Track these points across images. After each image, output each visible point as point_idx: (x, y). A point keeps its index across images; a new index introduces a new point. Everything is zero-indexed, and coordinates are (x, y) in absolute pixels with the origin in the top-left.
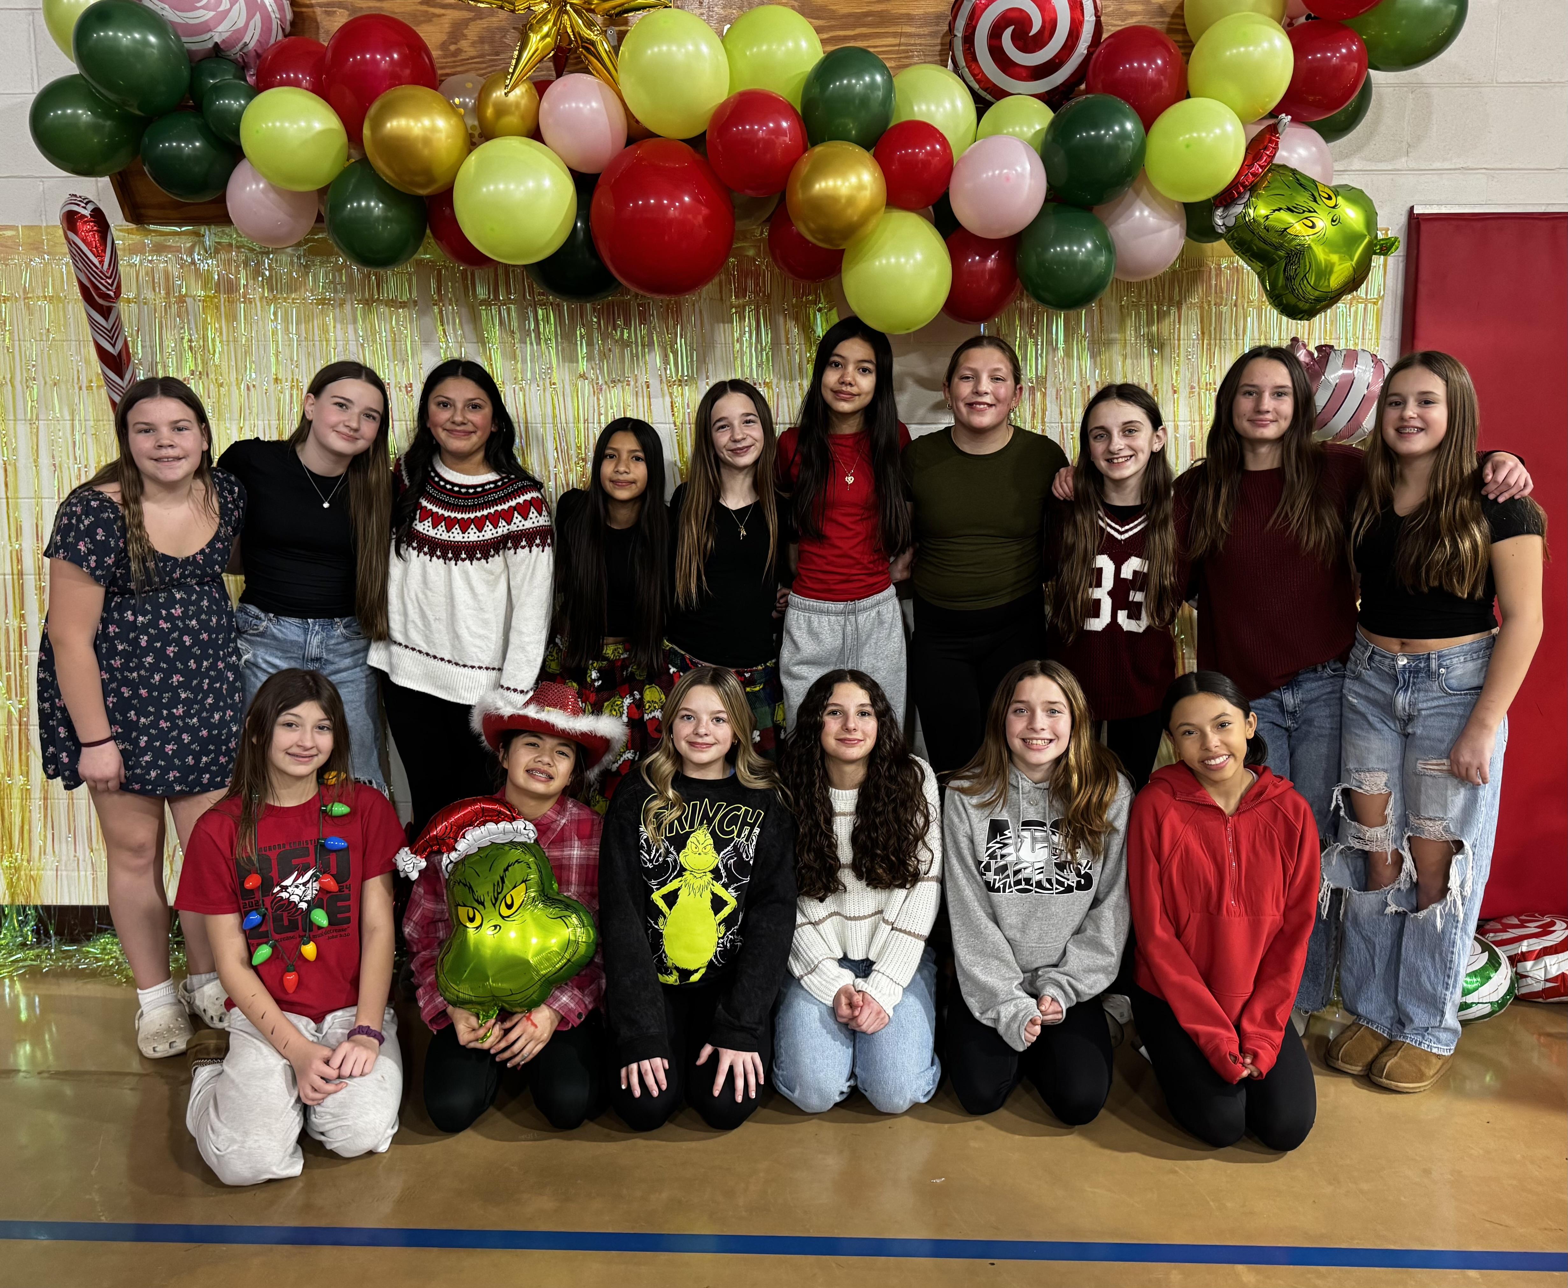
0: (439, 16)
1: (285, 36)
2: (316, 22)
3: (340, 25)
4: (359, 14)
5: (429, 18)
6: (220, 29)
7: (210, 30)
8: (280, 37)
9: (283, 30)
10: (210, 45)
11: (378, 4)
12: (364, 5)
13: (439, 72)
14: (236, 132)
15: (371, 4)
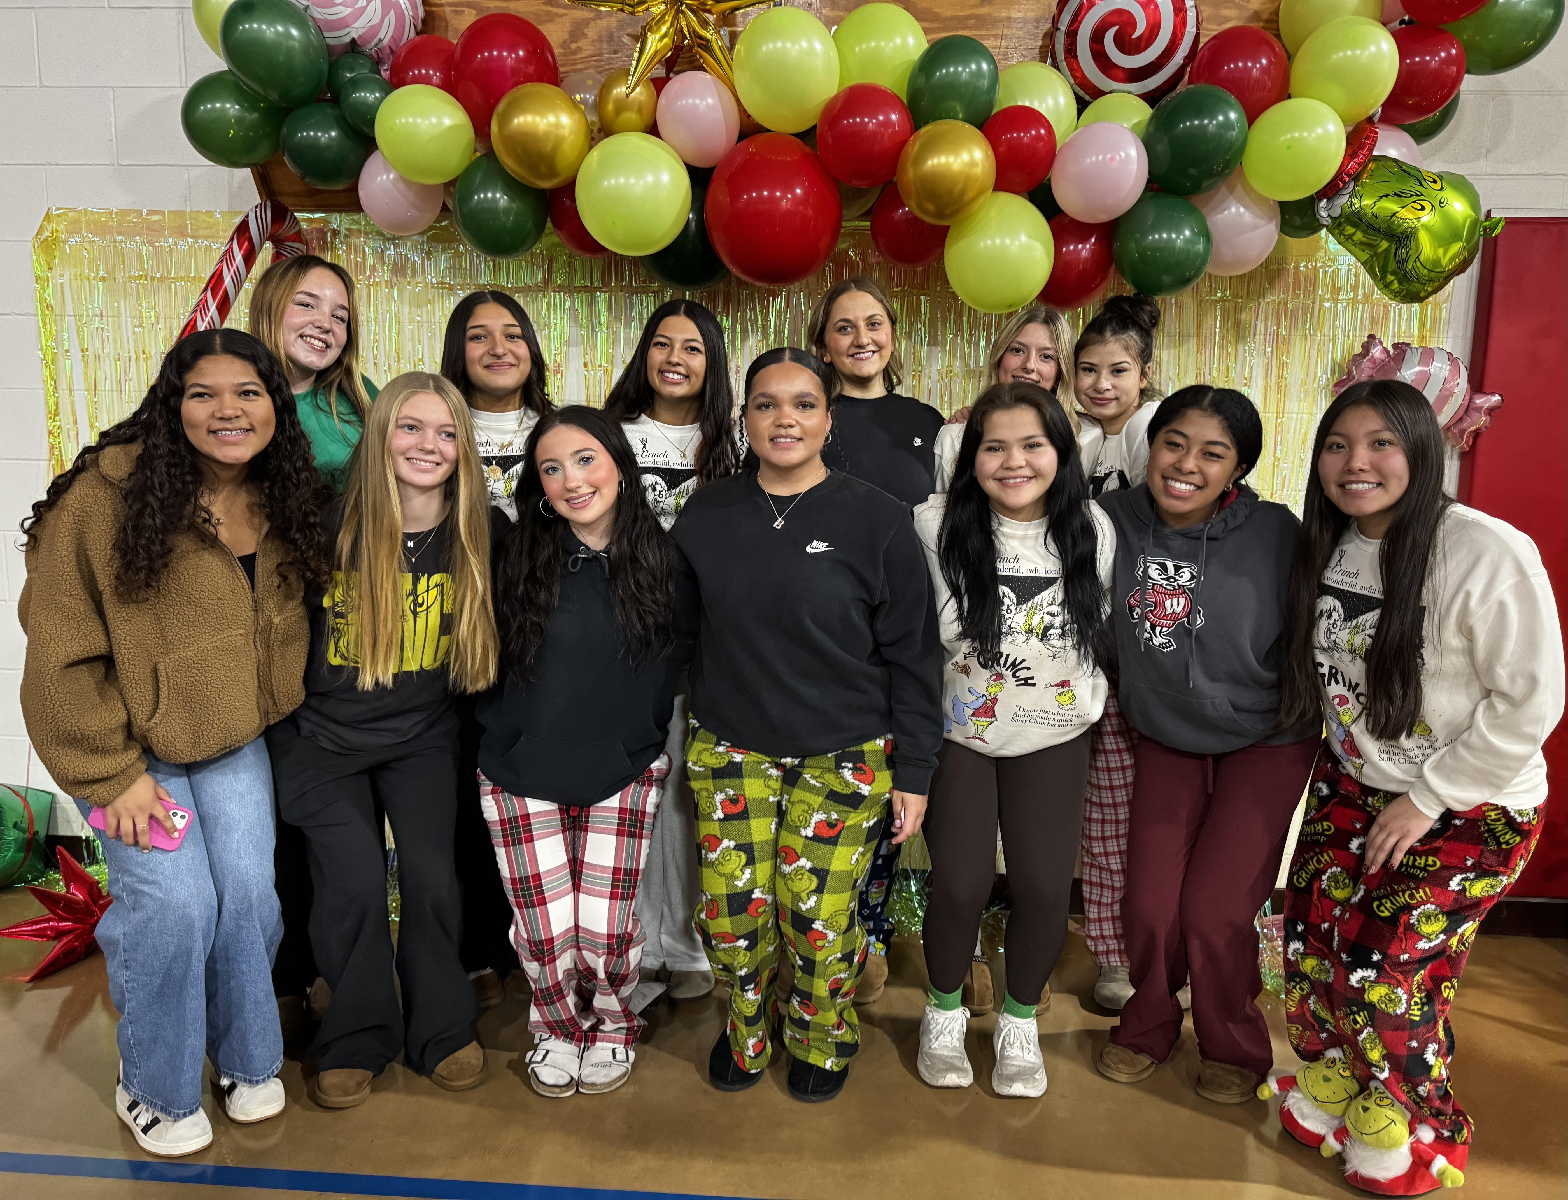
0: (562, 16)
1: (418, 33)
2: (446, 20)
3: (469, 24)
4: (486, 14)
5: (551, 18)
6: (356, 25)
7: (348, 26)
8: (413, 34)
9: (415, 27)
10: (347, 40)
11: (504, 4)
12: (491, 5)
13: (561, 69)
14: (371, 124)
15: (498, 4)
